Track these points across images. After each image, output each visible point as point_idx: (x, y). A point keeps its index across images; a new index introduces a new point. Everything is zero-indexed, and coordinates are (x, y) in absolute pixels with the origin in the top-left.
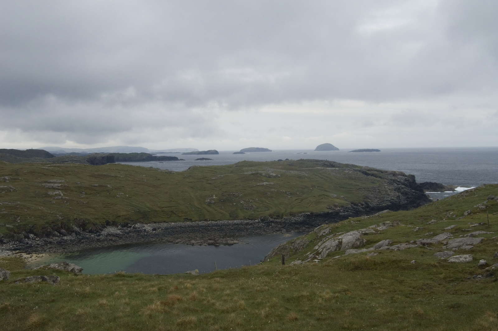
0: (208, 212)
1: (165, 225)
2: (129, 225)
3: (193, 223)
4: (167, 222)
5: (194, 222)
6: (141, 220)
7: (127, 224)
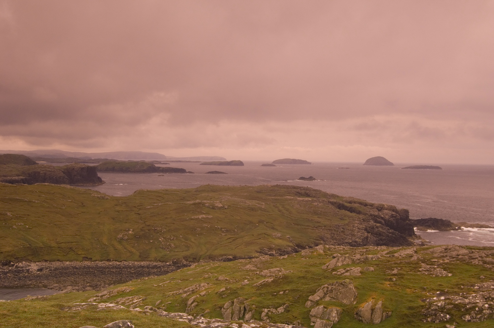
0: (115, 250)
1: (57, 264)
2: (12, 263)
3: (93, 263)
4: (62, 261)
5: (94, 261)
6: (30, 258)
7: (10, 262)
